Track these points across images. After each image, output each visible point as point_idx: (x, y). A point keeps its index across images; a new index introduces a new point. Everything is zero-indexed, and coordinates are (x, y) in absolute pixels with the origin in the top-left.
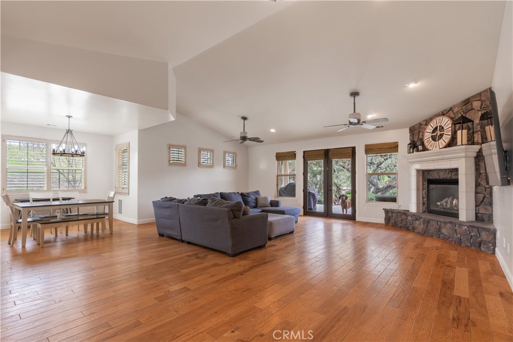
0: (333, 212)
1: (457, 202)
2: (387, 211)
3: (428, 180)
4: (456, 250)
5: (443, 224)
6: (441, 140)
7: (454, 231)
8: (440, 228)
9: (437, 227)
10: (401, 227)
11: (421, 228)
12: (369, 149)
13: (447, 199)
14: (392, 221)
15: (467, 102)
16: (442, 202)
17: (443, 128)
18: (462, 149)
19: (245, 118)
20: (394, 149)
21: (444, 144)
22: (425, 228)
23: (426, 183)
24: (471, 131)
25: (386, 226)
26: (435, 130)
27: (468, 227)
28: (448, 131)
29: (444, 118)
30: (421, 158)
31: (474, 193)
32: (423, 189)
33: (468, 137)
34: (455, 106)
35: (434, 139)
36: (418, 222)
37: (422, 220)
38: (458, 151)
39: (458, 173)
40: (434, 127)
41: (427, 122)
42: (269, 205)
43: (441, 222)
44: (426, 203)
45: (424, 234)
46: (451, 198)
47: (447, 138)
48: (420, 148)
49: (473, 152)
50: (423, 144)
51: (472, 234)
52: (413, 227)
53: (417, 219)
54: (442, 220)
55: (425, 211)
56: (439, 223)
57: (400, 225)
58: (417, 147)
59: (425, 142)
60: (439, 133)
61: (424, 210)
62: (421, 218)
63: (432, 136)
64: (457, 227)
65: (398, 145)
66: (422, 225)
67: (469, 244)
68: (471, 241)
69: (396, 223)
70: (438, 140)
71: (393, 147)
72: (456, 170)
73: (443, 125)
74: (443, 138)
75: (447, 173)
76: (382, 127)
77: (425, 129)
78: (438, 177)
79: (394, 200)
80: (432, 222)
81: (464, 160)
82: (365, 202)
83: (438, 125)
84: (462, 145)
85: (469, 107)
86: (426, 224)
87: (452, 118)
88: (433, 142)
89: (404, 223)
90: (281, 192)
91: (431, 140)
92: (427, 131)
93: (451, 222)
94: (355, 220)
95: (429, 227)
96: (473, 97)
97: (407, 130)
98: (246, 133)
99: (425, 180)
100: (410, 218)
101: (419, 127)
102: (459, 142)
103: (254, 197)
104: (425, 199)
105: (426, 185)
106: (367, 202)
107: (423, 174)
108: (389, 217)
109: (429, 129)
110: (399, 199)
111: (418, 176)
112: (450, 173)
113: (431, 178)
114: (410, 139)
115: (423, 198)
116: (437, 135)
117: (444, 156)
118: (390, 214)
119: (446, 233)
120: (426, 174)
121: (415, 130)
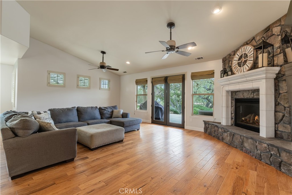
0: (170, 122)
1: (258, 119)
2: (206, 123)
3: (235, 99)
4: (256, 170)
5: (245, 139)
6: (246, 66)
7: (255, 147)
8: (243, 142)
9: (241, 140)
10: (214, 136)
11: (228, 139)
12: (194, 76)
13: (250, 115)
14: (209, 131)
15: (268, 29)
16: (247, 118)
17: (247, 55)
18: (263, 71)
19: (103, 53)
20: (212, 75)
21: (248, 68)
22: (231, 140)
23: (234, 102)
24: (271, 55)
25: (204, 134)
26: (241, 57)
27: (268, 145)
28: (251, 58)
29: (248, 47)
30: (229, 81)
31: (274, 112)
32: (232, 107)
33: (268, 61)
34: (257, 35)
35: (239, 65)
36: (226, 134)
37: (229, 132)
38: (259, 73)
39: (259, 94)
40: (240, 56)
41: (235, 52)
42: (121, 117)
43: (243, 136)
44: (234, 117)
45: (231, 145)
46: (253, 115)
47: (250, 63)
48: (230, 73)
49: (273, 73)
50: (231, 71)
51: (272, 153)
52: (222, 137)
53: (225, 132)
54: (245, 135)
55: (233, 125)
56: (242, 137)
57: (213, 134)
58: (227, 73)
59: (233, 68)
60: (243, 59)
61: (232, 123)
62: (228, 131)
63: (238, 63)
64: (257, 144)
65: (214, 73)
66: (229, 137)
67: (268, 162)
68: (271, 159)
69: (211, 133)
70: (243, 66)
71: (211, 74)
72: (257, 91)
73: (246, 53)
74: (247, 64)
75: (250, 93)
76: (202, 58)
77: (233, 58)
78: (243, 97)
79: (211, 114)
80: (236, 136)
81: (264, 81)
82: (190, 115)
83: (243, 53)
84: (263, 67)
85: (269, 33)
86: (232, 137)
87: (254, 46)
88: (239, 68)
89: (216, 133)
90: (142, 107)
91: (237, 66)
92: (235, 59)
93: (252, 138)
94: (184, 128)
95: (234, 139)
96: (273, 24)
97: (221, 61)
98: (105, 63)
99: (233, 99)
100: (220, 130)
101: (229, 58)
102: (260, 65)
103: (110, 110)
104: (233, 115)
105: (234, 103)
106: (192, 115)
107: (232, 94)
108: (207, 127)
109: (236, 57)
110: (214, 114)
111: (227, 96)
112: (253, 94)
113: (237, 97)
114: (223, 67)
115: (232, 114)
116: (242, 61)
117: (247, 79)
118: (207, 125)
119: (248, 148)
120: (234, 94)
121: (226, 60)
